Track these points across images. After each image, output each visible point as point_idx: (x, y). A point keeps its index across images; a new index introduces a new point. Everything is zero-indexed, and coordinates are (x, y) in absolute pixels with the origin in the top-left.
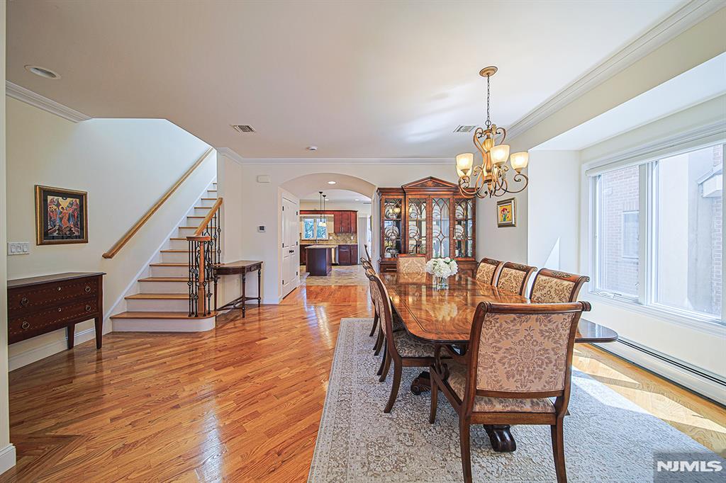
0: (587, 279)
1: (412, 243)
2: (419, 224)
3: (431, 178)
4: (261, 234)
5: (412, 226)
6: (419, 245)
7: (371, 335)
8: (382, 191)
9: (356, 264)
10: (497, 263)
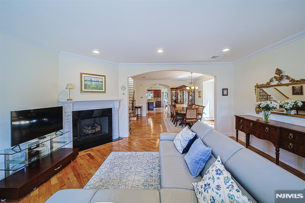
0: (205, 107)
1: (179, 101)
2: (181, 96)
3: (183, 85)
4: (142, 99)
5: (179, 96)
6: (181, 101)
7: (171, 120)
8: (172, 89)
9: (161, 107)
10: (199, 106)
